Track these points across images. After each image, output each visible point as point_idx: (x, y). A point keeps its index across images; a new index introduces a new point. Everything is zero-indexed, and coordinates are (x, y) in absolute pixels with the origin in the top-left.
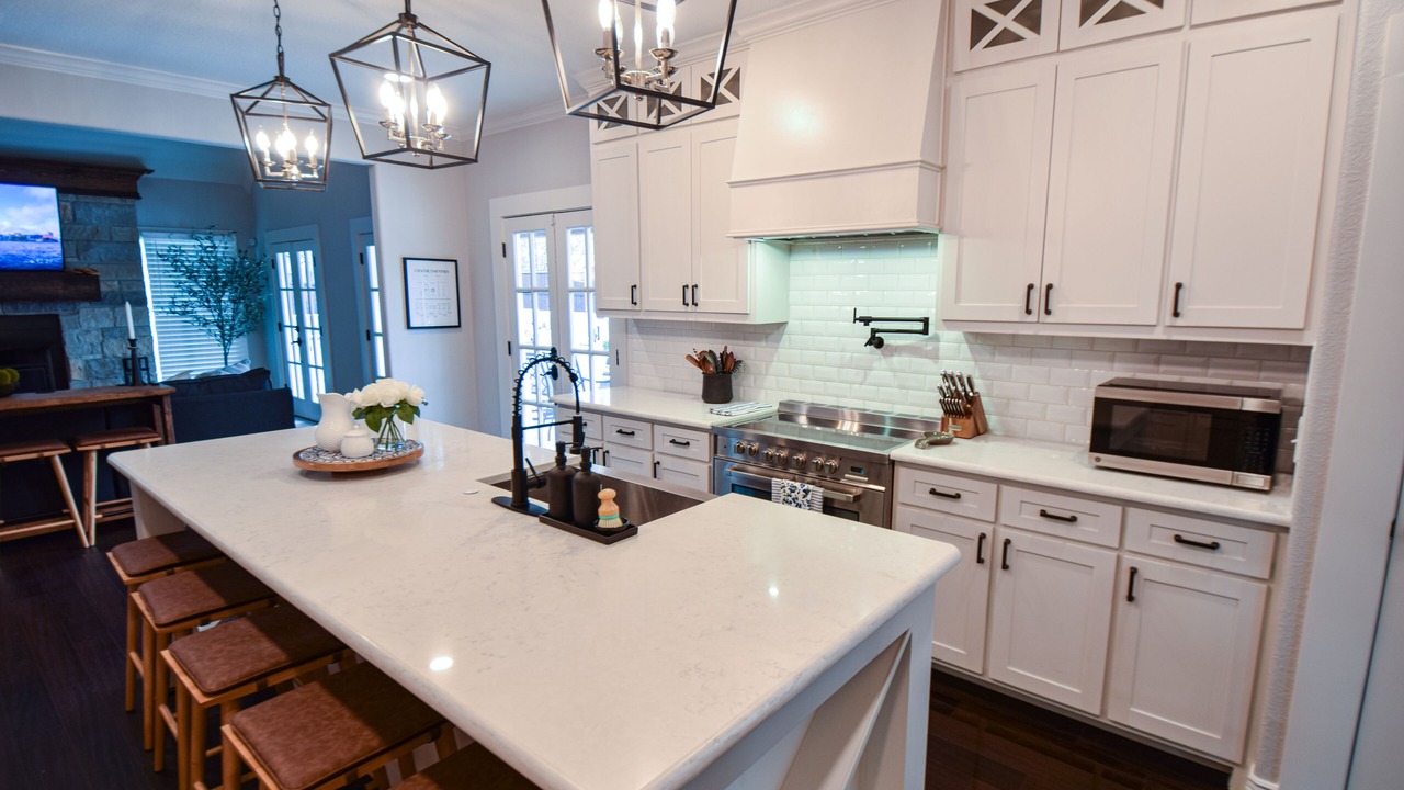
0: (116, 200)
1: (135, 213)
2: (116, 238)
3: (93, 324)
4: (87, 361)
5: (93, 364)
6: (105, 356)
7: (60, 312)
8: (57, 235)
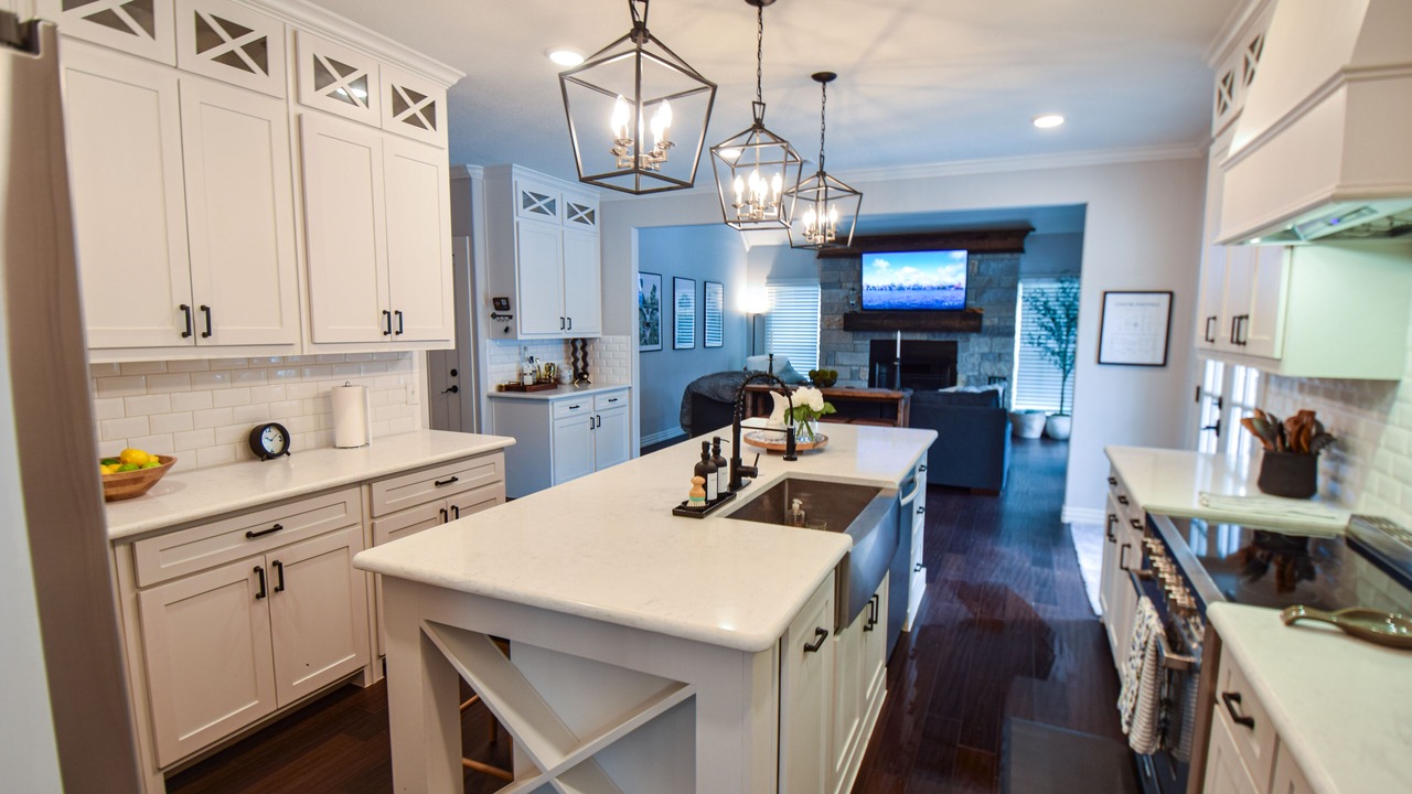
0: (1007, 256)
1: (1019, 264)
2: (1003, 285)
3: (977, 349)
4: (968, 377)
5: (972, 379)
6: (980, 374)
7: (958, 339)
8: (963, 285)
